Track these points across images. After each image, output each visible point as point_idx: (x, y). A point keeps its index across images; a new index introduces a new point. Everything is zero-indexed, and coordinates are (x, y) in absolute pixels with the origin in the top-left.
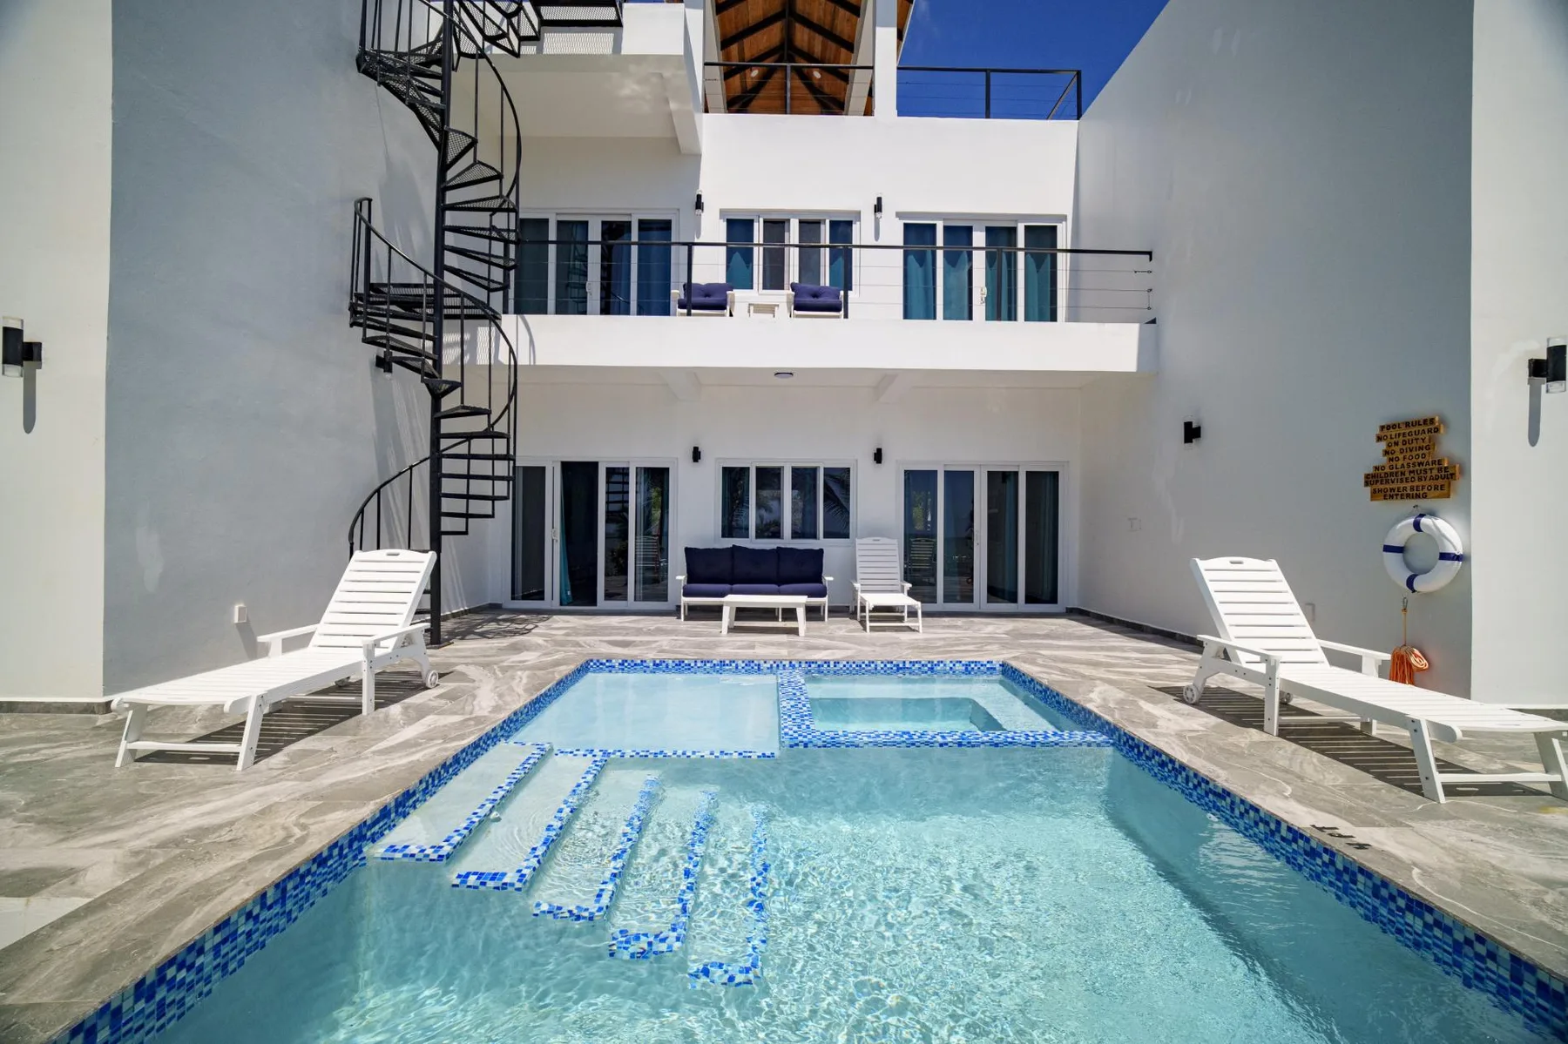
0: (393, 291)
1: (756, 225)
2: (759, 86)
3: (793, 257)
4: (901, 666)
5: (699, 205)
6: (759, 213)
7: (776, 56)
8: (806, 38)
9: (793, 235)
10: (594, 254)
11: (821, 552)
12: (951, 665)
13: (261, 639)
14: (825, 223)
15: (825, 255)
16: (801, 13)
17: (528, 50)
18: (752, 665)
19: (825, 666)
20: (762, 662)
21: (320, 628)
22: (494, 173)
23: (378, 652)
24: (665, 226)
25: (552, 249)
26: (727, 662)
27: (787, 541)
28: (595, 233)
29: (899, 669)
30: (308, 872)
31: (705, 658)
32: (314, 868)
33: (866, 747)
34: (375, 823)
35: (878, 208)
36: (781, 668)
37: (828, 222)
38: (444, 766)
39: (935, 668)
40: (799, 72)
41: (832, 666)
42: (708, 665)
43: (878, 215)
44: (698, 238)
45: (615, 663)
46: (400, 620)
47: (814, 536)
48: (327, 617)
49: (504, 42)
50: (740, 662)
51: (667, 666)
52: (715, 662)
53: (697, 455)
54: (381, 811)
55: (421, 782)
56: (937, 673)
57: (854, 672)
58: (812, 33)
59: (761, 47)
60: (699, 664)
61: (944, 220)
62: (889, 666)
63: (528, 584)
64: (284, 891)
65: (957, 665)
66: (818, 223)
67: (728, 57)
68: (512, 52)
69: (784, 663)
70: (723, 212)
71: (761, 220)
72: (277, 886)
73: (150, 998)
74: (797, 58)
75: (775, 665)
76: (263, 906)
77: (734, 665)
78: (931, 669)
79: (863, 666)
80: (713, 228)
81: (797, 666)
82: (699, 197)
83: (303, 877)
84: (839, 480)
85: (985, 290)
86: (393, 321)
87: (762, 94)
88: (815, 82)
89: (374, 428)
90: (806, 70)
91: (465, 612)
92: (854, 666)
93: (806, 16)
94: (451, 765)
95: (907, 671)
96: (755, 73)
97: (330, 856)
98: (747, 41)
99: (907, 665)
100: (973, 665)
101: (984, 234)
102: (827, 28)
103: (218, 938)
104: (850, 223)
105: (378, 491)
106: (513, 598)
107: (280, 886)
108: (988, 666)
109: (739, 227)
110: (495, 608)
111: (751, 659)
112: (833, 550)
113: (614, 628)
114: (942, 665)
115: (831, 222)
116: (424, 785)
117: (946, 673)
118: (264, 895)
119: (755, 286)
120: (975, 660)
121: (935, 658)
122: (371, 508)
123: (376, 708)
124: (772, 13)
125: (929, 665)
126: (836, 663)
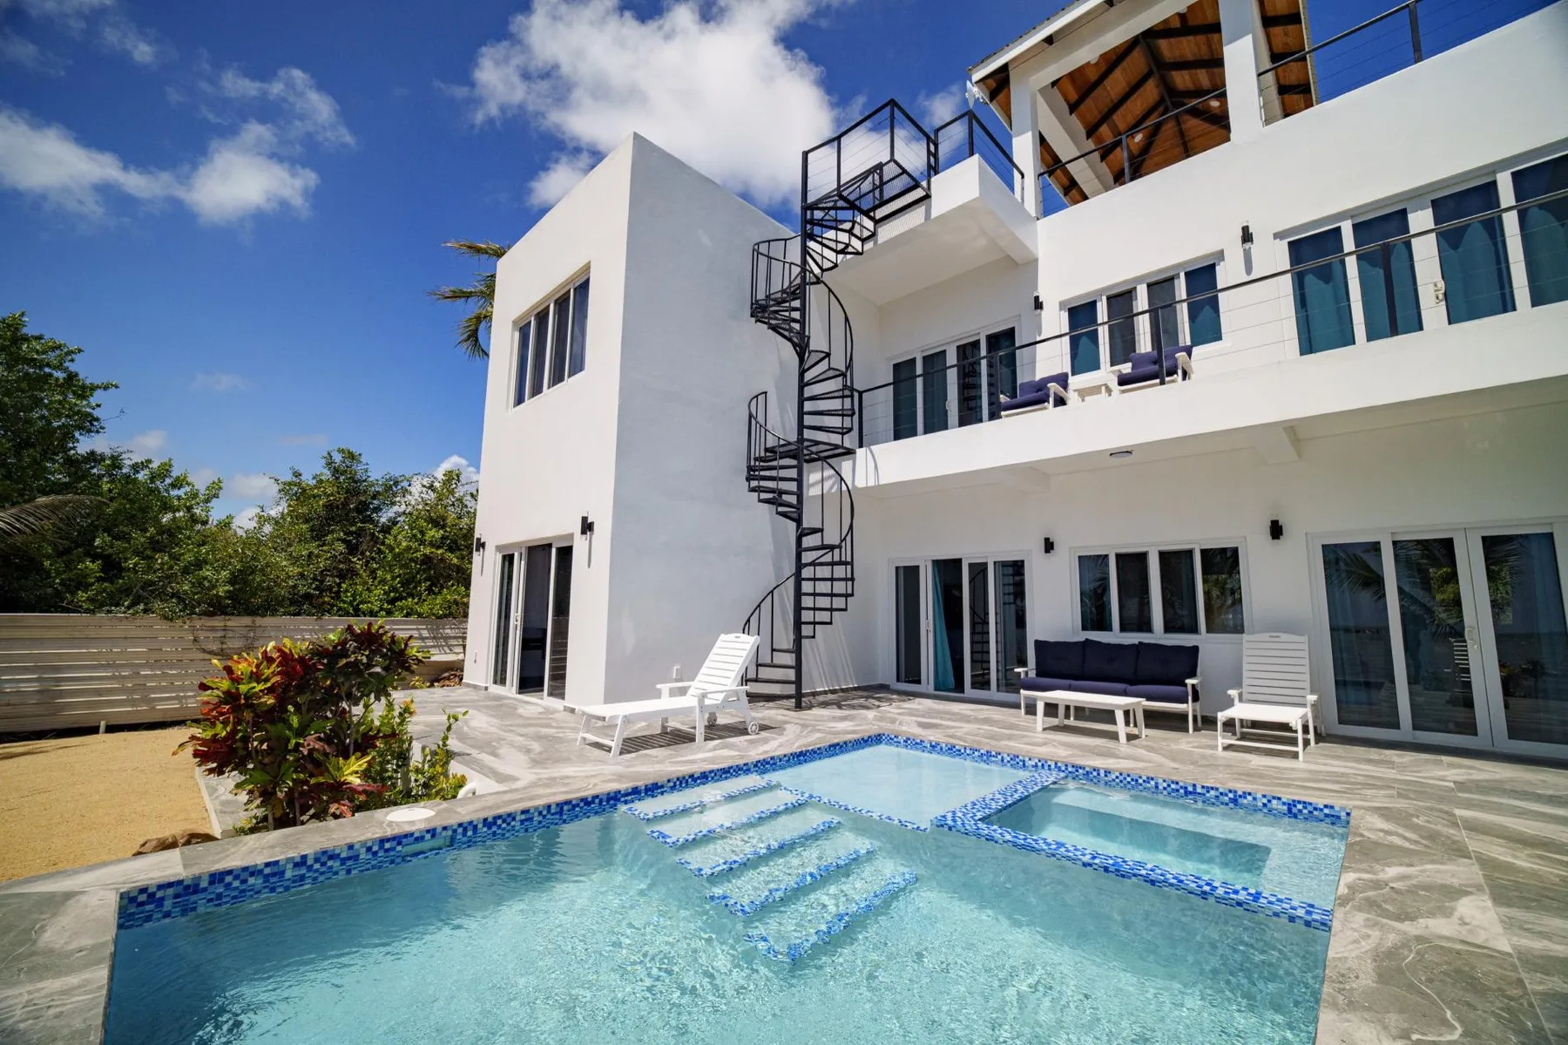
0: (782, 449)
1: (1099, 305)
2: (1146, 148)
3: (1143, 325)
4: (1190, 789)
5: (1038, 305)
6: (1100, 292)
7: (1161, 109)
8: (1187, 78)
9: (1142, 301)
10: (952, 376)
11: (1195, 649)
12: (1265, 801)
13: (658, 686)
14: (1179, 277)
15: (1183, 311)
16: (1172, 61)
17: (869, 245)
18: (1017, 760)
19: (1095, 773)
20: (1027, 759)
21: (694, 684)
22: (823, 355)
23: (707, 702)
24: (1010, 334)
25: (919, 381)
26: (993, 753)
27: (1158, 635)
28: (952, 359)
29: (1187, 793)
30: (578, 805)
31: (975, 746)
32: (582, 804)
33: (1005, 845)
34: (627, 794)
35: (1247, 237)
36: (1046, 768)
37: (1182, 275)
38: (692, 776)
39: (1240, 800)
40: (1194, 112)
41: (1102, 774)
42: (976, 753)
43: (1247, 245)
44: (1040, 335)
45: (901, 739)
46: (729, 682)
47: (1194, 629)
48: (700, 677)
49: (850, 249)
50: (1005, 756)
51: (941, 749)
52: (982, 751)
53: (1049, 546)
54: (633, 788)
55: (669, 781)
56: (1242, 806)
57: (1129, 786)
58: (1193, 71)
59: (1138, 112)
60: (968, 752)
61: (1352, 217)
62: (1173, 786)
63: (909, 670)
64: (562, 809)
65: (1274, 802)
66: (1171, 279)
67: (1099, 141)
68: (857, 253)
69: (1049, 763)
70: (1062, 305)
71: (1104, 298)
72: (557, 805)
73: (489, 828)
74: (1186, 101)
75: (1040, 764)
76: (549, 811)
77: (1000, 757)
78: (1234, 801)
79: (1140, 781)
80: (1055, 321)
81: (1063, 768)
82: (1037, 298)
83: (574, 806)
84: (1223, 562)
85: (1441, 284)
86: (762, 473)
87: (1152, 152)
88: (1217, 111)
89: (772, 548)
90: (1200, 106)
91: (855, 689)
92: (1129, 779)
93: (1179, 60)
94: (698, 778)
95: (1199, 799)
96: (1139, 138)
97: (593, 802)
98: (1116, 117)
99: (1199, 790)
100: (1300, 807)
101: (1430, 211)
102: (1206, 58)
103: (523, 817)
104: (1212, 268)
105: (772, 592)
106: (898, 680)
107: (560, 805)
108: (1326, 811)
109: (1081, 314)
110: (883, 688)
111: (1016, 754)
112: (1211, 646)
113: (954, 714)
114: (1250, 798)
115: (1186, 274)
116: (672, 784)
117: (1256, 810)
118: (549, 807)
119: (1102, 365)
120: (1308, 800)
121: (1241, 787)
122: (766, 606)
123: (706, 740)
124: (1135, 81)
125: (1231, 795)
126: (1107, 772)
